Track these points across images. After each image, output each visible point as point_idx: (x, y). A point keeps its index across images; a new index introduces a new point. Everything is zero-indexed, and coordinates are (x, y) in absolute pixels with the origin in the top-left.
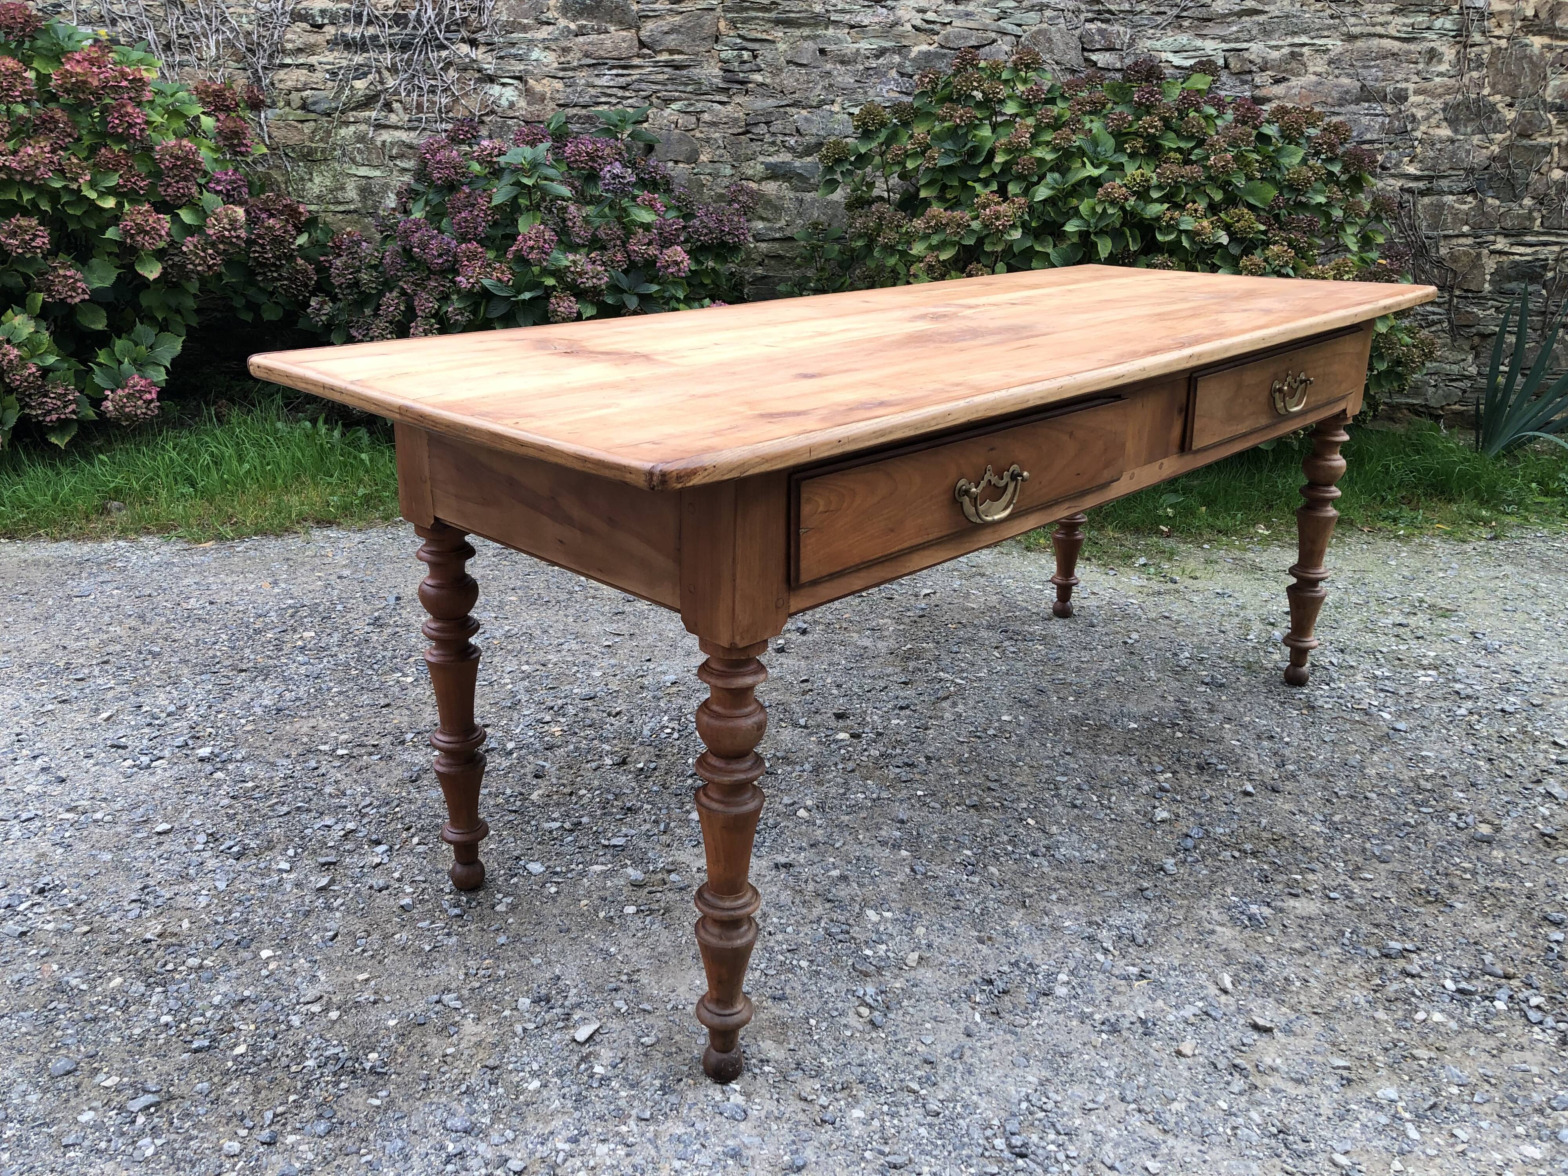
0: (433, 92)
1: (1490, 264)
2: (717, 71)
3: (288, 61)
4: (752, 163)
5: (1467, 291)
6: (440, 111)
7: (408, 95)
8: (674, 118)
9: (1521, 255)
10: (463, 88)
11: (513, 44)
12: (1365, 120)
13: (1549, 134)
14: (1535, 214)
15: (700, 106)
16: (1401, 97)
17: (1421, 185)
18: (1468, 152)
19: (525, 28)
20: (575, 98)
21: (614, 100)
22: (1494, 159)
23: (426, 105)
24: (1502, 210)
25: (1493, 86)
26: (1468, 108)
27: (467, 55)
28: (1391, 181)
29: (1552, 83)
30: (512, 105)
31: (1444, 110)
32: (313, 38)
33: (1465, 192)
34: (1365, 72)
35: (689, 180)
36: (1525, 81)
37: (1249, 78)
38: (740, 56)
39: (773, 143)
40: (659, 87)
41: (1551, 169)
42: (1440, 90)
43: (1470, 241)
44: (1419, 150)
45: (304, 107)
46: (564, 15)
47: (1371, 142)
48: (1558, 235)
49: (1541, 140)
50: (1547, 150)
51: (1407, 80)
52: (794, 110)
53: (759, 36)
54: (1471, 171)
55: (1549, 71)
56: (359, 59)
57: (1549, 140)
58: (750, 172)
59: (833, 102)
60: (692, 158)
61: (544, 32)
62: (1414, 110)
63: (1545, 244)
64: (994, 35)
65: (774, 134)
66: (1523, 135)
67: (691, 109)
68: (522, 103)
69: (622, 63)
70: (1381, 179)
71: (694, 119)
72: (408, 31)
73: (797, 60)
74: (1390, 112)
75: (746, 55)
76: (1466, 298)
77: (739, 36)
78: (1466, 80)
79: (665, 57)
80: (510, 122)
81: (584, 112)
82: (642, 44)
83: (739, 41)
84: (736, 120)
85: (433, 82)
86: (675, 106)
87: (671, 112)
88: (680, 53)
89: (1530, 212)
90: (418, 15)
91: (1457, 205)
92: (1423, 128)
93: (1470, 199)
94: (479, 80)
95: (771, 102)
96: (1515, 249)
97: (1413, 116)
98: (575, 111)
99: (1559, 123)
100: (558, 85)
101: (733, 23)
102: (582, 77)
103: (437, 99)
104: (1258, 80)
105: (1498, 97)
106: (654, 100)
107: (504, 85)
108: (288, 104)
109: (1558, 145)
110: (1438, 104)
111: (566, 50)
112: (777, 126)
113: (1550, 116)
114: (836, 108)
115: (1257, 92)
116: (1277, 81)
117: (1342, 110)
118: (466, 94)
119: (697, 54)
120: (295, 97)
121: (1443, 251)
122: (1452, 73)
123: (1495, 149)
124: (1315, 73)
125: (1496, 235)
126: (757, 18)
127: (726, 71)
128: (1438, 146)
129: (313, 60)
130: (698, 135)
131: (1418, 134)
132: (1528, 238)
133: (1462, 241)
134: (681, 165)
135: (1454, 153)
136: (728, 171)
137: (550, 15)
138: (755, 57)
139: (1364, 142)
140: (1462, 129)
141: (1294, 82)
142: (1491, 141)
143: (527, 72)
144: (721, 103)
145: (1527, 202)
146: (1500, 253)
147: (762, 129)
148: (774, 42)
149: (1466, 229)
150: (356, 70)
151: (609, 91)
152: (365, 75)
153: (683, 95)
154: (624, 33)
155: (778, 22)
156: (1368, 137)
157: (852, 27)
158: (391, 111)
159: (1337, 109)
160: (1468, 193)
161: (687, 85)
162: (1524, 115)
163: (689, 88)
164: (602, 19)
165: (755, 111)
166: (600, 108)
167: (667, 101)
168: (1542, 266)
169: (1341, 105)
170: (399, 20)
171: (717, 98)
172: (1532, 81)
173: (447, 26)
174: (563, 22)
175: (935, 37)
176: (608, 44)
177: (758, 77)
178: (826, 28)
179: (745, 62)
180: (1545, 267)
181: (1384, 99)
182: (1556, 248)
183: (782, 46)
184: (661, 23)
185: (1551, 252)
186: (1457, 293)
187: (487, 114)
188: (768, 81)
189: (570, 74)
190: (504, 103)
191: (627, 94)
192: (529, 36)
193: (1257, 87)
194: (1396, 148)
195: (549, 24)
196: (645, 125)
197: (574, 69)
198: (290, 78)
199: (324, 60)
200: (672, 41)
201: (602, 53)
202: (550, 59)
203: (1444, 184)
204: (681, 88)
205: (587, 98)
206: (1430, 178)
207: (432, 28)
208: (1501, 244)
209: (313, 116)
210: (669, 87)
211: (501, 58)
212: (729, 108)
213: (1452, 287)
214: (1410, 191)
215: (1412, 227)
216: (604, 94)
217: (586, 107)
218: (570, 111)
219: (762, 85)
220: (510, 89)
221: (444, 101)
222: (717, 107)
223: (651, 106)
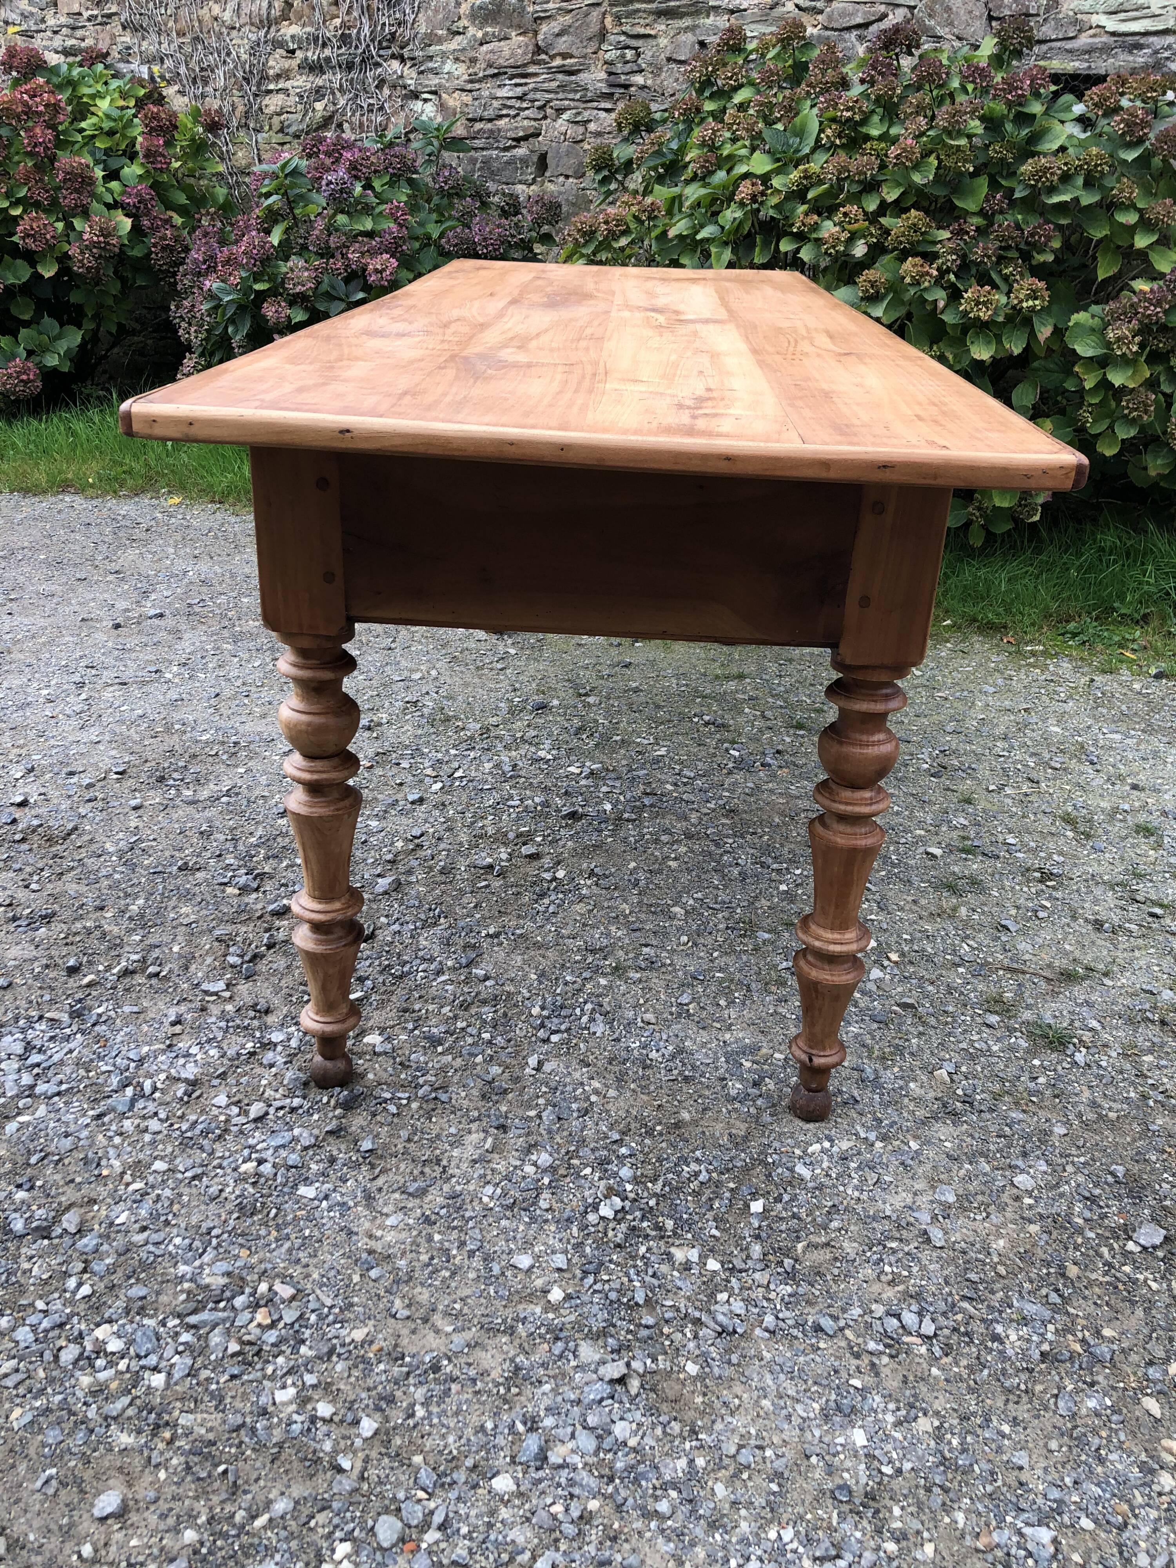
0: (372, 111)
2: (603, 75)
3: (272, 87)
6: (376, 129)
7: (353, 115)
8: (563, 129)
10: (393, 106)
11: (430, 58)
15: (586, 115)
19: (440, 40)
20: (481, 112)
21: (512, 112)
23: (366, 124)
27: (395, 72)
32: (287, 64)
35: (577, 196)
38: (623, 56)
40: (551, 96)
45: (281, 130)
46: (473, 23)
53: (642, 31)
56: (319, 82)
60: (580, 172)
61: (455, 44)
64: (882, 8)
67: (579, 119)
69: (519, 71)
71: (581, 129)
72: (352, 51)
73: (675, 56)
75: (629, 54)
77: (624, 33)
79: (558, 62)
81: (489, 126)
82: (538, 50)
83: (623, 38)
85: (371, 101)
86: (566, 116)
87: (561, 124)
88: (572, 56)
90: (359, 33)
94: (405, 97)
95: (651, 107)
98: (481, 125)
100: (467, 98)
101: (618, 18)
102: (486, 90)
103: (373, 118)
106: (549, 111)
107: (426, 101)
108: (270, 128)
111: (473, 61)
118: (396, 112)
119: (584, 57)
120: (276, 120)
126: (638, 11)
127: (610, 74)
129: (288, 84)
130: (585, 146)
134: (570, 180)
137: (461, 24)
138: (638, 55)
143: (440, 85)
144: (605, 110)
148: (655, 37)
150: (317, 92)
151: (509, 103)
152: (324, 96)
153: (572, 104)
154: (521, 38)
155: (660, 14)
157: (732, 12)
158: (342, 131)
161: (576, 91)
164: (503, 24)
166: (502, 123)
167: (560, 111)
170: (345, 39)
171: (603, 105)
173: (380, 42)
174: (472, 31)
175: (820, 17)
176: (507, 53)
177: (639, 79)
178: (708, 16)
179: (627, 62)
183: (663, 41)
184: (553, 24)
187: (412, 131)
188: (649, 82)
189: (477, 86)
190: (425, 119)
191: (525, 105)
192: (443, 48)
195: (459, 33)
196: (540, 138)
197: (480, 81)
198: (273, 103)
199: (296, 84)
200: (563, 43)
201: (501, 61)
202: (460, 71)
204: (571, 96)
205: (491, 112)
207: (368, 46)
209: (288, 139)
210: (560, 96)
211: (422, 72)
212: (613, 115)
216: (505, 106)
217: (490, 120)
218: (478, 126)
219: (643, 87)
220: (429, 104)
221: (379, 119)
222: (603, 114)
223: (545, 117)
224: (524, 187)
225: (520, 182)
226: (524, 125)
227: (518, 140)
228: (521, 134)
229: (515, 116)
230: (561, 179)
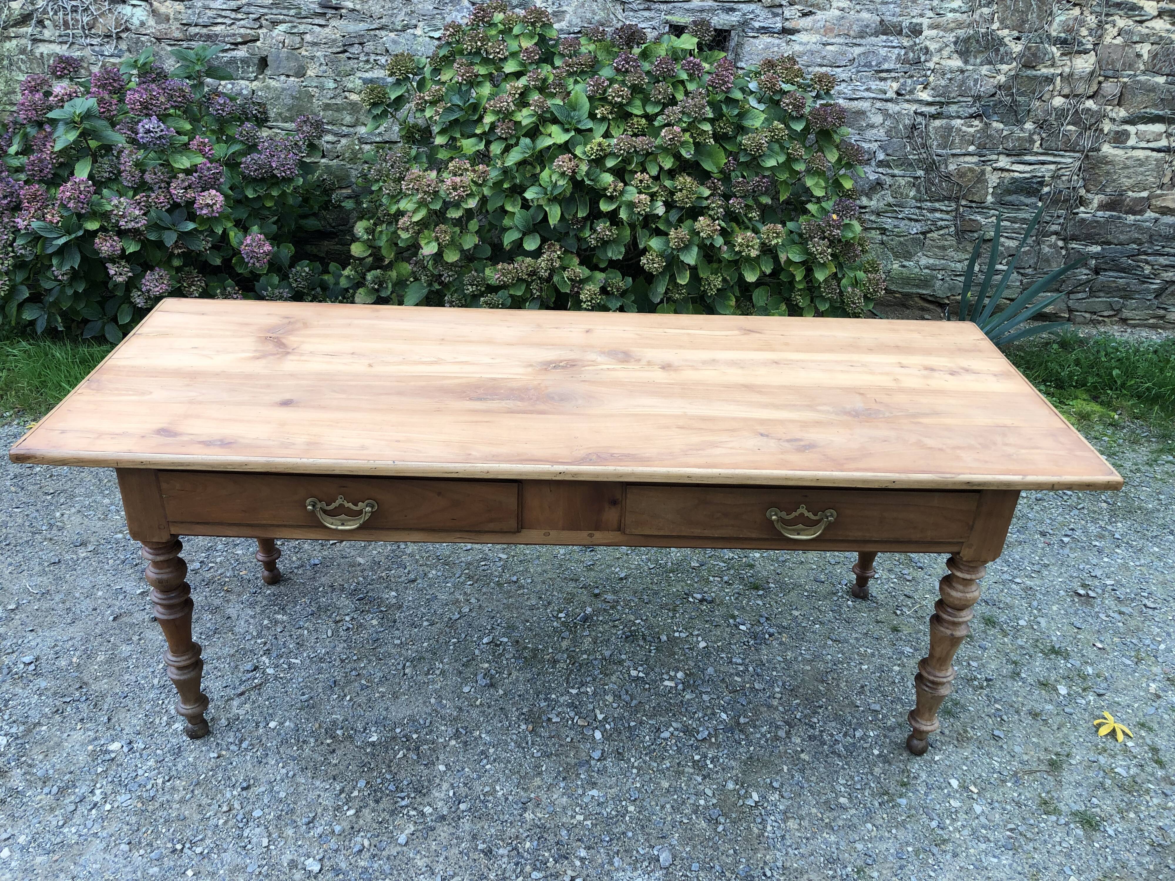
0: (76, 11)
1: (993, 179)
4: (352, 78)
5: (971, 201)
6: (83, 27)
7: (55, 14)
8: (281, 38)
9: (1020, 172)
10: (99, 9)
12: (883, 52)
13: (1052, 65)
14: (1036, 137)
15: (302, 28)
16: (916, 31)
17: (932, 110)
18: (976, 81)
20: (194, 19)
21: (228, 21)
22: (1000, 87)
23: (71, 23)
24: (1005, 133)
25: (1002, 21)
26: (978, 41)
28: (906, 106)
29: (1057, 19)
30: (142, 24)
31: (955, 43)
33: (971, 116)
34: (884, 8)
35: (300, 92)
36: (1032, 17)
37: (779, 11)
39: (367, 61)
40: (265, 11)
41: (1053, 97)
42: (952, 25)
43: (975, 159)
44: (931, 79)
47: (888, 71)
48: (1055, 155)
49: (1044, 71)
50: (1049, 80)
51: (922, 16)
52: (383, 33)
54: (978, 98)
55: (1055, 9)
57: (1052, 70)
58: (350, 86)
59: (416, 27)
60: (301, 73)
62: (928, 43)
63: (1043, 163)
65: (367, 54)
66: (1026, 66)
67: (295, 30)
68: (151, 22)
70: (897, 103)
71: (298, 39)
74: (906, 44)
76: (971, 207)
78: (976, 16)
80: (143, 38)
81: (204, 31)
84: (335, 41)
85: (74, 3)
86: (282, 27)
87: (278, 34)
89: (1031, 135)
91: (964, 128)
92: (935, 59)
93: (976, 122)
94: (112, 2)
95: (363, 26)
96: (1015, 167)
97: (927, 48)
98: (197, 30)
99: (1062, 55)
100: (180, 7)
102: (199, 1)
103: (79, 17)
104: (787, 14)
105: (1006, 32)
106: (264, 22)
107: (134, 6)
109: (1061, 75)
110: (951, 37)
112: (369, 47)
113: (1054, 49)
114: (418, 32)
115: (787, 25)
116: (805, 15)
117: (863, 41)
118: (102, 14)
121: (952, 167)
122: (964, 9)
123: (1002, 78)
124: (838, 8)
125: (998, 154)
128: (949, 76)
130: (304, 53)
131: (931, 65)
132: (1027, 158)
133: (968, 159)
134: (292, 79)
135: (963, 82)
136: (331, 85)
139: (882, 71)
140: (972, 60)
141: (820, 15)
142: (998, 71)
144: (320, 26)
145: (1029, 126)
146: (1002, 170)
147: (356, 49)
149: (972, 148)
151: (223, 13)
153: (287, 18)
156: (886, 66)
158: (44, 27)
159: (858, 41)
160: (975, 117)
161: (289, 9)
162: (1029, 48)
163: (292, 12)
165: (349, 34)
166: (218, 29)
167: (275, 23)
168: (1038, 182)
169: (862, 37)
171: (316, 21)
172: (1038, 17)
180: (1042, 184)
181: (900, 33)
182: (1052, 167)
185: (1048, 171)
186: (964, 203)
187: (123, 31)
188: (358, 7)
190: (136, 22)
191: (239, 16)
193: (787, 19)
194: (911, 77)
196: (258, 44)
203: (953, 109)
205: (206, 19)
206: (941, 104)
208: (1003, 162)
210: (274, 11)
212: (327, 30)
213: (958, 198)
214: (922, 114)
215: (924, 146)
216: (220, 16)
217: (205, 26)
218: (193, 30)
219: (353, 10)
220: (138, 9)
221: (85, 19)
222: (317, 29)
223: (261, 27)
224: (247, 82)
225: (242, 79)
226: (240, 30)
227: (236, 44)
228: (240, 40)
229: (230, 25)
230: (283, 78)
